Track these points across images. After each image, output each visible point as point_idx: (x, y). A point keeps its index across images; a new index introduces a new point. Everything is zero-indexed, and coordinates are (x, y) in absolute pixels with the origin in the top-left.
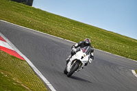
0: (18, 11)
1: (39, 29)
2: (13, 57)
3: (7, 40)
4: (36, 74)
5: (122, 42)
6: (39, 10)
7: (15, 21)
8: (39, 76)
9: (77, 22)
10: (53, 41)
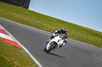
0: (18, 12)
1: (33, 26)
2: (14, 47)
3: (10, 34)
4: (31, 59)
5: (95, 35)
6: (33, 12)
7: (16, 20)
8: (33, 61)
9: (62, 21)
10: (44, 35)
